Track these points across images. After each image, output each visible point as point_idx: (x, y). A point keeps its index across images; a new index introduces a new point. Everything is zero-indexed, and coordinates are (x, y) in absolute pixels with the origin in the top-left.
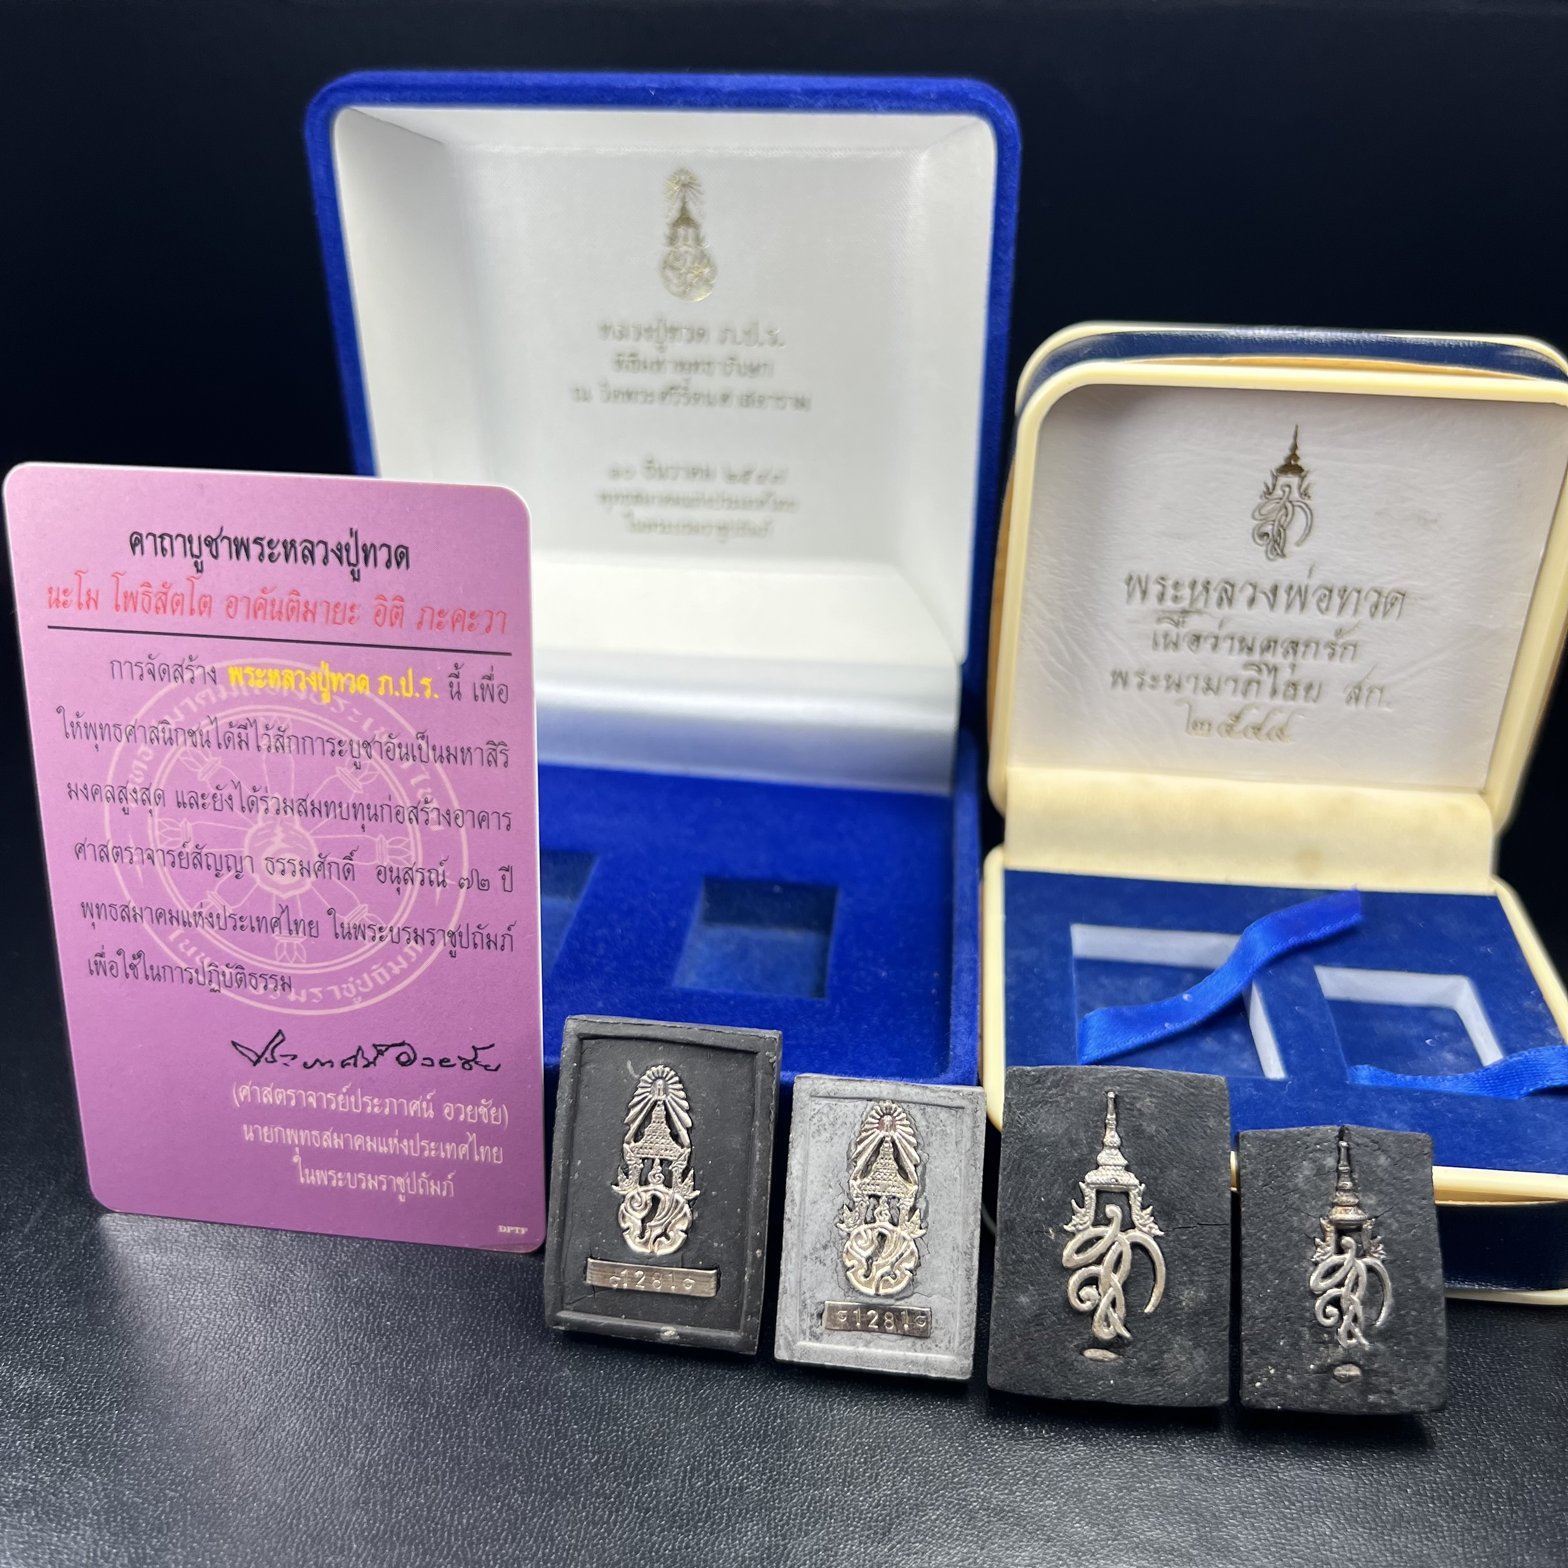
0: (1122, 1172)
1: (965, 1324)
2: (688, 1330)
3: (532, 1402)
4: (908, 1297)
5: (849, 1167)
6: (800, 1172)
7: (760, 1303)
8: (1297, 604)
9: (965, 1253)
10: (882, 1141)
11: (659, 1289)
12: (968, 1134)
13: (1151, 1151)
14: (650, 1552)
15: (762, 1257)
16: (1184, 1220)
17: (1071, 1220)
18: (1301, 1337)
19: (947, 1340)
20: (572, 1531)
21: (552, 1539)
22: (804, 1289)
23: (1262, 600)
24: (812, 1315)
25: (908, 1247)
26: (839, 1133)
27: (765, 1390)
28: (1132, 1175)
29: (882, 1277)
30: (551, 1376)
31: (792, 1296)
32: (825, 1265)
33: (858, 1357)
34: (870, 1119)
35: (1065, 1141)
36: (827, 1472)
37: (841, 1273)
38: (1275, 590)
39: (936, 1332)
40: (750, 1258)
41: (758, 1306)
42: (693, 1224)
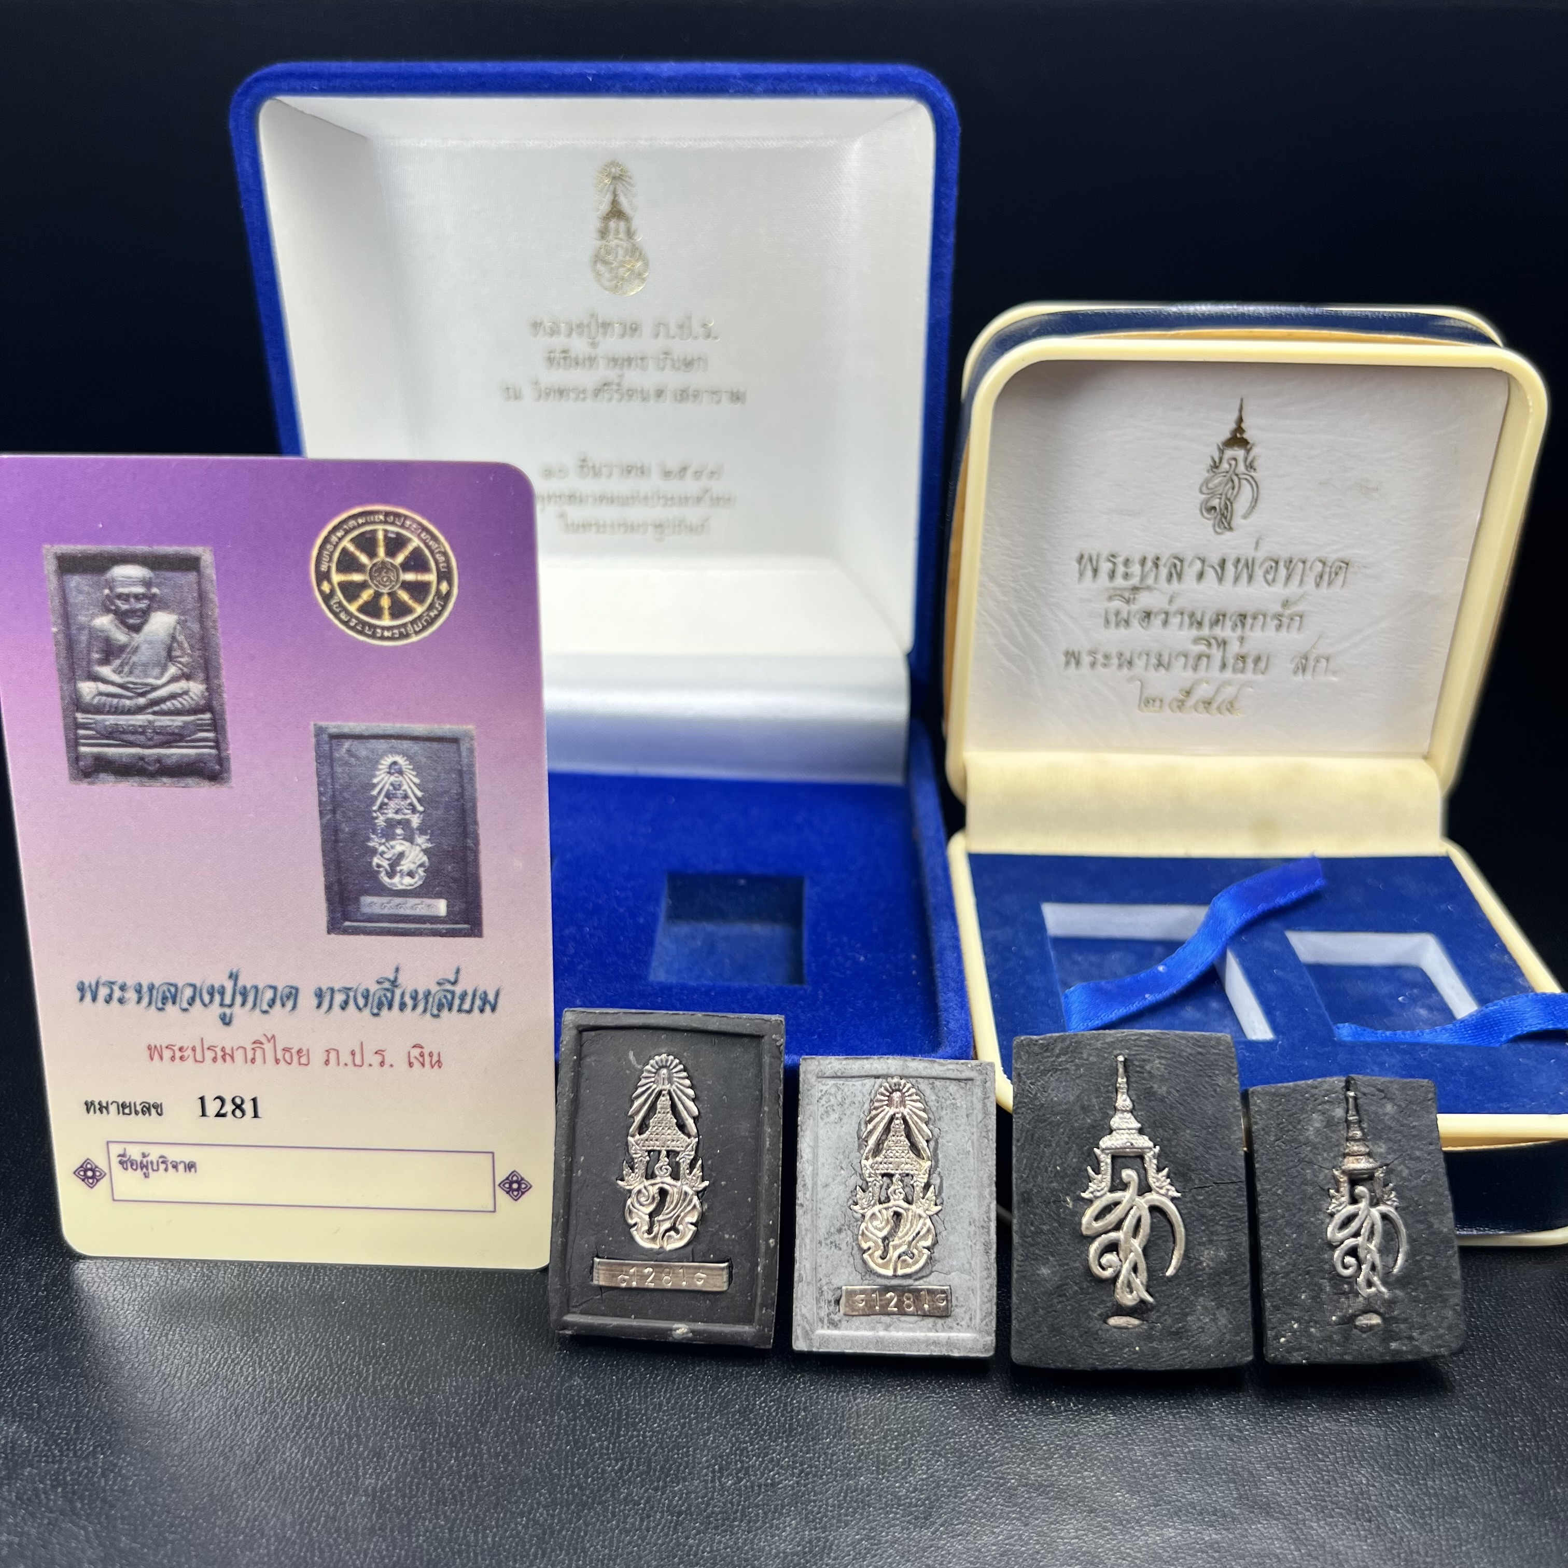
0: (1136, 1136)
1: (986, 1300)
2: (700, 1326)
3: (545, 1413)
4: (927, 1276)
5: (860, 1147)
6: (811, 1156)
7: (774, 1294)
8: (1245, 576)
9: (983, 1227)
10: (892, 1118)
11: (669, 1286)
12: (979, 1106)
13: (1162, 1112)
14: (688, 1555)
15: (775, 1246)
16: (1200, 1180)
17: (1088, 1187)
18: (1321, 1290)
19: (967, 1317)
20: (604, 1541)
21: (584, 1551)
22: (820, 1275)
23: (1210, 574)
24: (829, 1302)
25: (925, 1224)
26: (848, 1113)
27: (784, 1384)
28: (1146, 1138)
29: (899, 1257)
30: (562, 1385)
31: (808, 1284)
32: (840, 1249)
33: (878, 1341)
34: (879, 1097)
35: (1077, 1108)
36: (859, 1461)
37: (858, 1257)
38: (1223, 563)
39: (957, 1310)
40: (763, 1248)
41: (772, 1298)
42: (702, 1216)
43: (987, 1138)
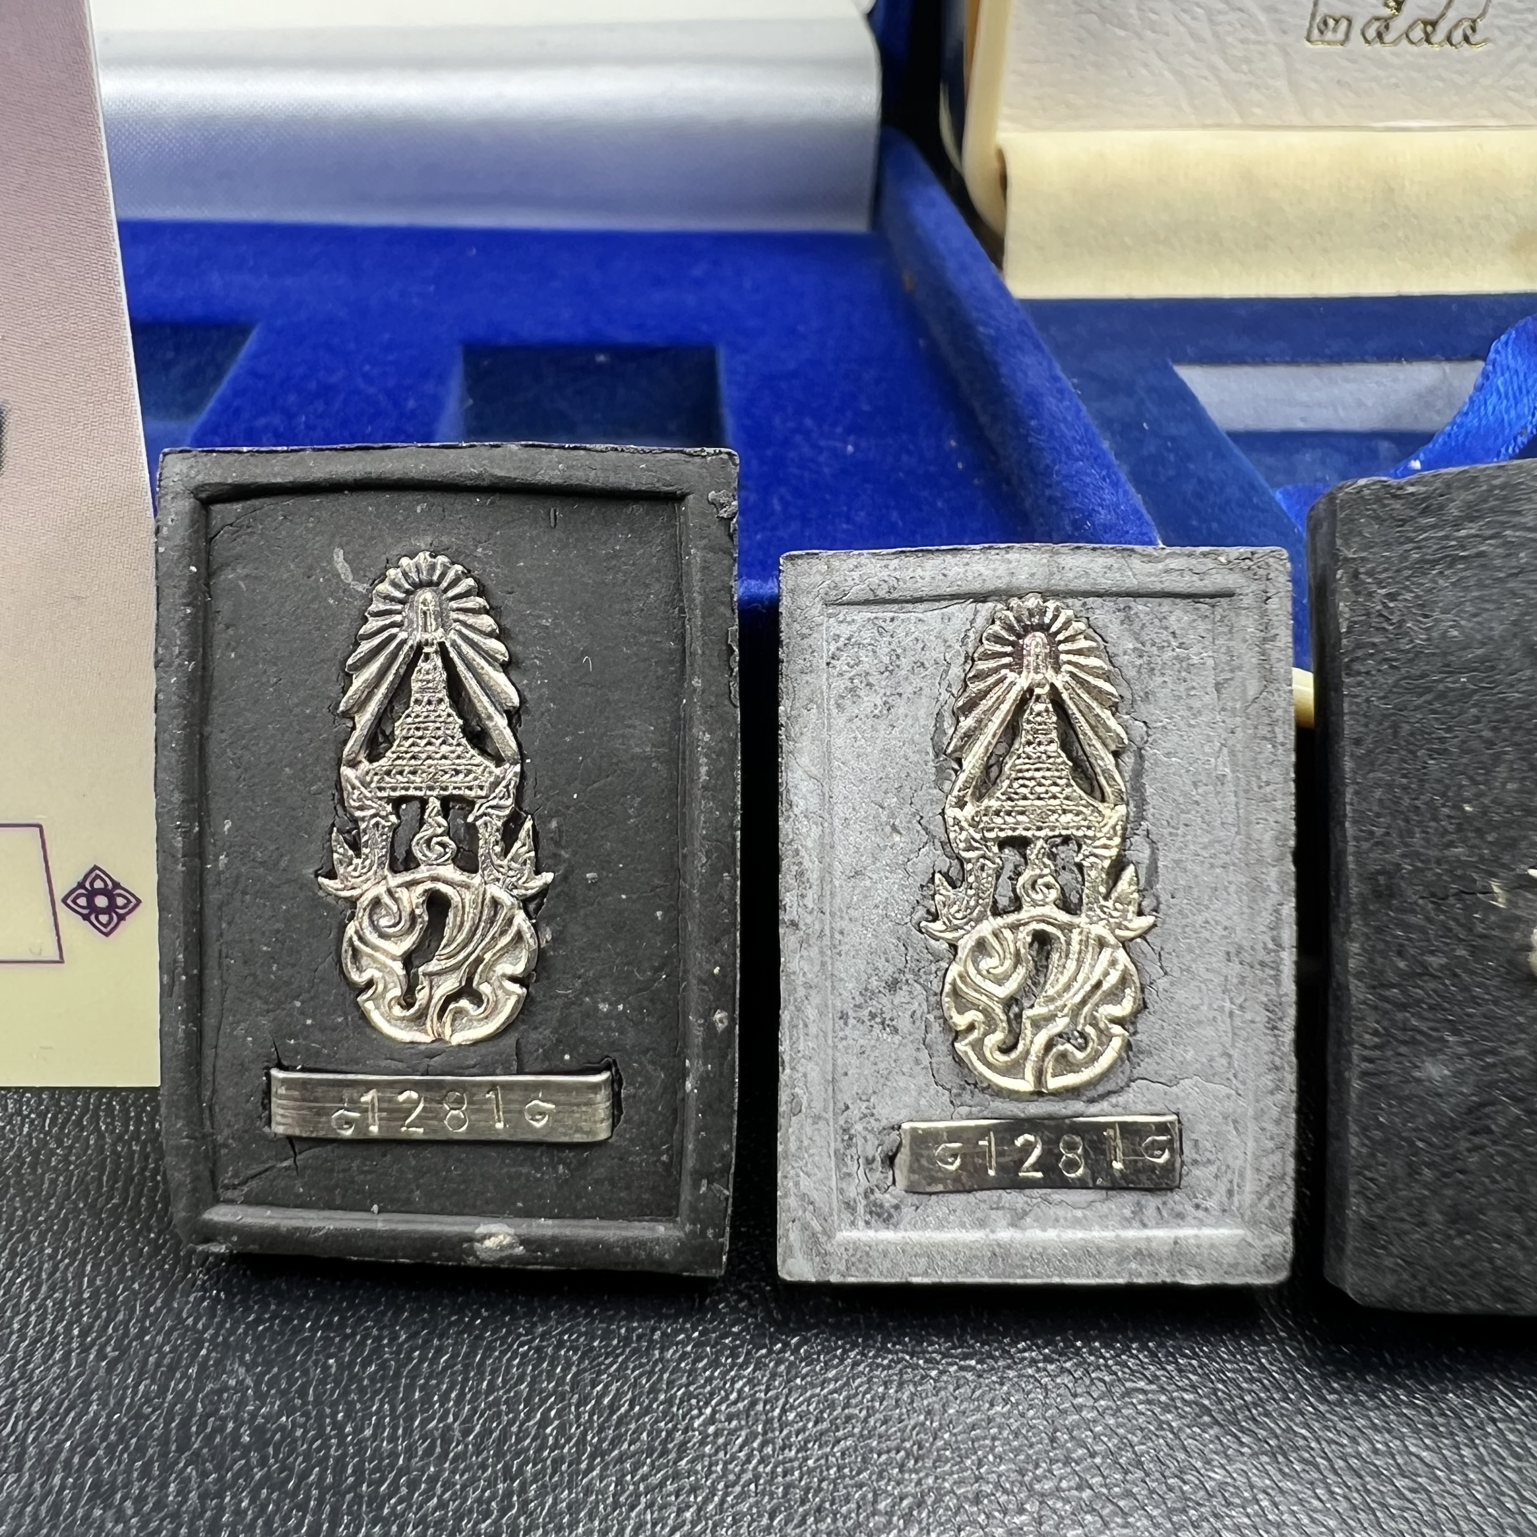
1: (1270, 1145)
2: (543, 1227)
4: (1120, 1092)
5: (942, 774)
6: (814, 800)
7: (729, 1147)
10: (1024, 700)
11: (463, 1131)
12: (1251, 659)
15: (729, 1030)
19: (1223, 1188)
22: (846, 1097)
24: (870, 1162)
25: (1112, 964)
29: (1049, 1045)
32: (896, 1031)
33: (994, 1255)
34: (989, 646)
37: (942, 1048)
39: (1196, 1172)
40: (697, 1034)
41: (724, 1156)
42: (541, 960)
43: (1272, 741)
